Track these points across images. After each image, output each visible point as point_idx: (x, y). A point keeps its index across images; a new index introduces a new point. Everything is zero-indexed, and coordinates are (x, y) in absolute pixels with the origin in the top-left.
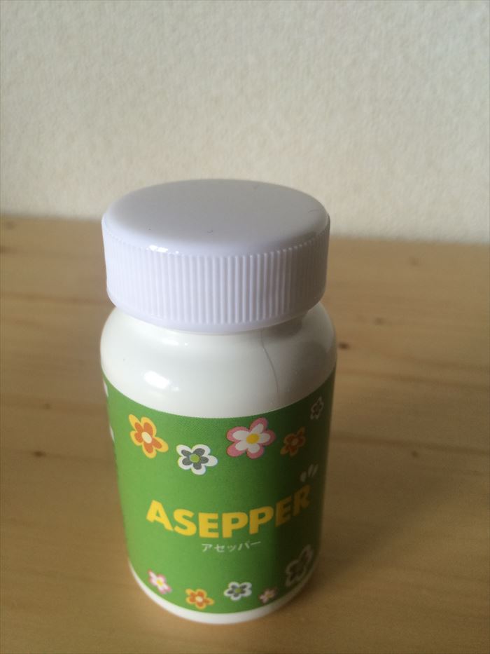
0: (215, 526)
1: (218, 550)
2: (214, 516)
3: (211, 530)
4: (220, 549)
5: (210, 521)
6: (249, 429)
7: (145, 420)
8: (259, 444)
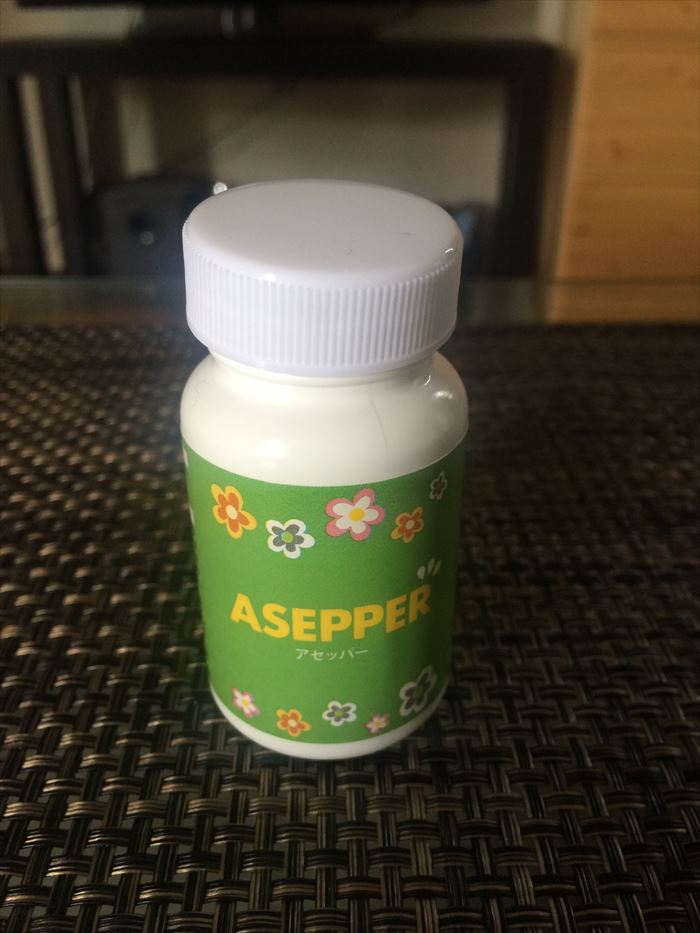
0: (311, 625)
1: (315, 658)
2: (311, 613)
3: (307, 631)
4: (317, 656)
5: (306, 619)
6: (352, 501)
7: (230, 489)
8: (365, 522)
